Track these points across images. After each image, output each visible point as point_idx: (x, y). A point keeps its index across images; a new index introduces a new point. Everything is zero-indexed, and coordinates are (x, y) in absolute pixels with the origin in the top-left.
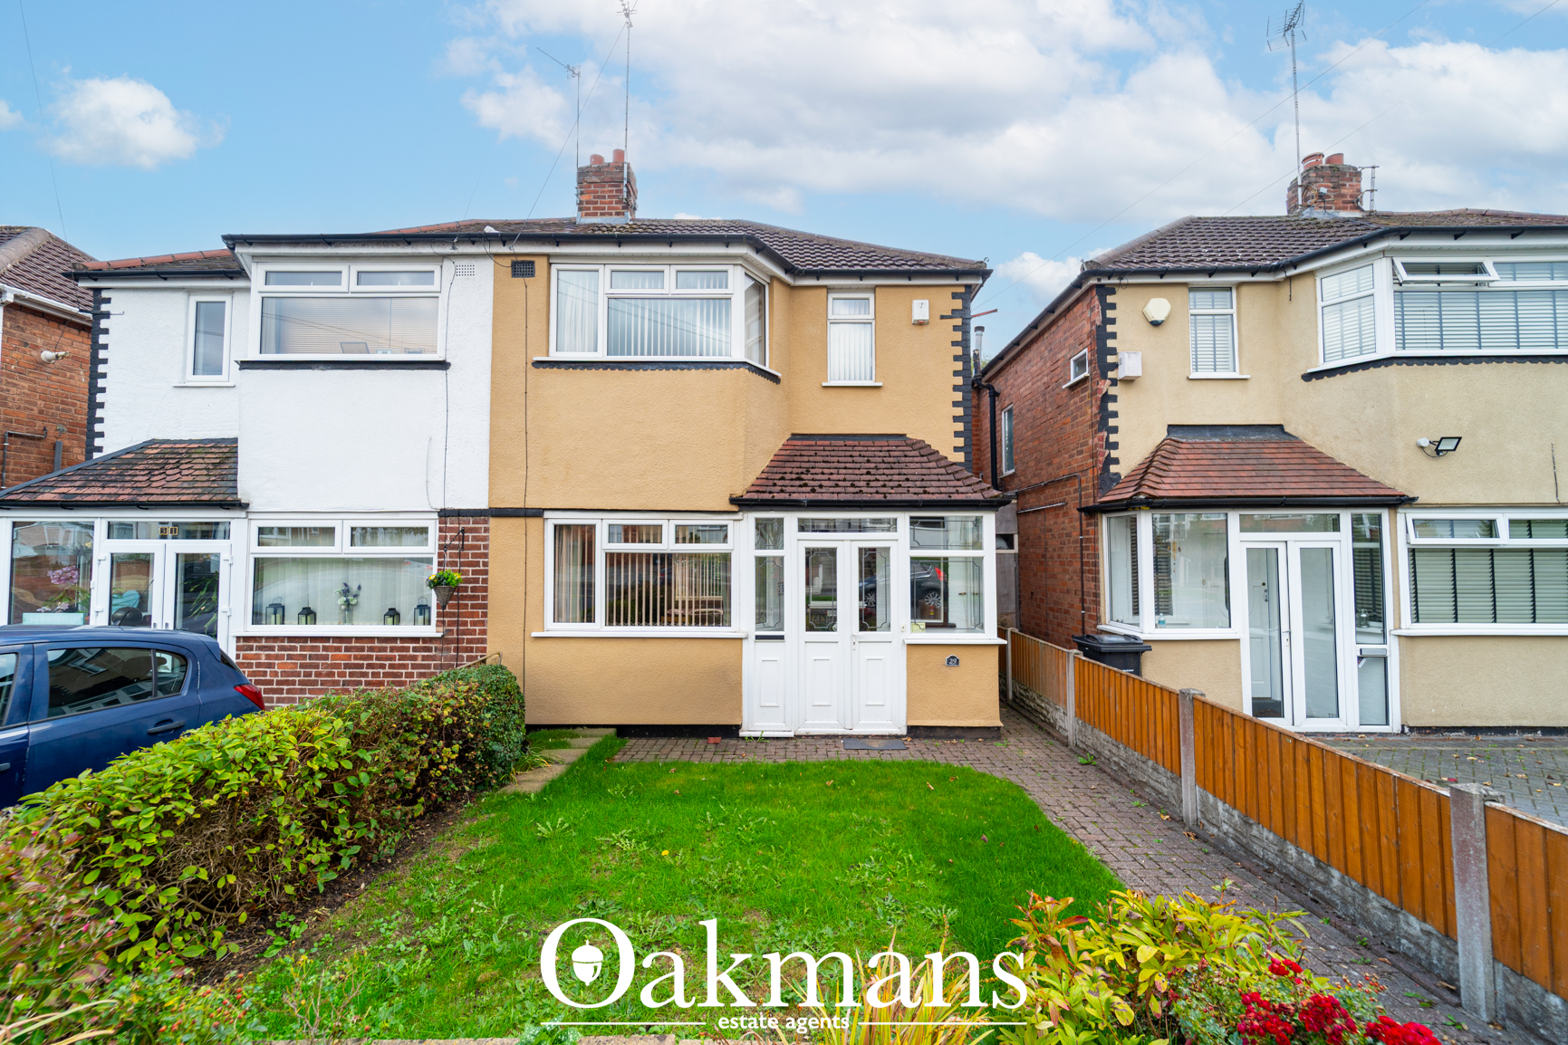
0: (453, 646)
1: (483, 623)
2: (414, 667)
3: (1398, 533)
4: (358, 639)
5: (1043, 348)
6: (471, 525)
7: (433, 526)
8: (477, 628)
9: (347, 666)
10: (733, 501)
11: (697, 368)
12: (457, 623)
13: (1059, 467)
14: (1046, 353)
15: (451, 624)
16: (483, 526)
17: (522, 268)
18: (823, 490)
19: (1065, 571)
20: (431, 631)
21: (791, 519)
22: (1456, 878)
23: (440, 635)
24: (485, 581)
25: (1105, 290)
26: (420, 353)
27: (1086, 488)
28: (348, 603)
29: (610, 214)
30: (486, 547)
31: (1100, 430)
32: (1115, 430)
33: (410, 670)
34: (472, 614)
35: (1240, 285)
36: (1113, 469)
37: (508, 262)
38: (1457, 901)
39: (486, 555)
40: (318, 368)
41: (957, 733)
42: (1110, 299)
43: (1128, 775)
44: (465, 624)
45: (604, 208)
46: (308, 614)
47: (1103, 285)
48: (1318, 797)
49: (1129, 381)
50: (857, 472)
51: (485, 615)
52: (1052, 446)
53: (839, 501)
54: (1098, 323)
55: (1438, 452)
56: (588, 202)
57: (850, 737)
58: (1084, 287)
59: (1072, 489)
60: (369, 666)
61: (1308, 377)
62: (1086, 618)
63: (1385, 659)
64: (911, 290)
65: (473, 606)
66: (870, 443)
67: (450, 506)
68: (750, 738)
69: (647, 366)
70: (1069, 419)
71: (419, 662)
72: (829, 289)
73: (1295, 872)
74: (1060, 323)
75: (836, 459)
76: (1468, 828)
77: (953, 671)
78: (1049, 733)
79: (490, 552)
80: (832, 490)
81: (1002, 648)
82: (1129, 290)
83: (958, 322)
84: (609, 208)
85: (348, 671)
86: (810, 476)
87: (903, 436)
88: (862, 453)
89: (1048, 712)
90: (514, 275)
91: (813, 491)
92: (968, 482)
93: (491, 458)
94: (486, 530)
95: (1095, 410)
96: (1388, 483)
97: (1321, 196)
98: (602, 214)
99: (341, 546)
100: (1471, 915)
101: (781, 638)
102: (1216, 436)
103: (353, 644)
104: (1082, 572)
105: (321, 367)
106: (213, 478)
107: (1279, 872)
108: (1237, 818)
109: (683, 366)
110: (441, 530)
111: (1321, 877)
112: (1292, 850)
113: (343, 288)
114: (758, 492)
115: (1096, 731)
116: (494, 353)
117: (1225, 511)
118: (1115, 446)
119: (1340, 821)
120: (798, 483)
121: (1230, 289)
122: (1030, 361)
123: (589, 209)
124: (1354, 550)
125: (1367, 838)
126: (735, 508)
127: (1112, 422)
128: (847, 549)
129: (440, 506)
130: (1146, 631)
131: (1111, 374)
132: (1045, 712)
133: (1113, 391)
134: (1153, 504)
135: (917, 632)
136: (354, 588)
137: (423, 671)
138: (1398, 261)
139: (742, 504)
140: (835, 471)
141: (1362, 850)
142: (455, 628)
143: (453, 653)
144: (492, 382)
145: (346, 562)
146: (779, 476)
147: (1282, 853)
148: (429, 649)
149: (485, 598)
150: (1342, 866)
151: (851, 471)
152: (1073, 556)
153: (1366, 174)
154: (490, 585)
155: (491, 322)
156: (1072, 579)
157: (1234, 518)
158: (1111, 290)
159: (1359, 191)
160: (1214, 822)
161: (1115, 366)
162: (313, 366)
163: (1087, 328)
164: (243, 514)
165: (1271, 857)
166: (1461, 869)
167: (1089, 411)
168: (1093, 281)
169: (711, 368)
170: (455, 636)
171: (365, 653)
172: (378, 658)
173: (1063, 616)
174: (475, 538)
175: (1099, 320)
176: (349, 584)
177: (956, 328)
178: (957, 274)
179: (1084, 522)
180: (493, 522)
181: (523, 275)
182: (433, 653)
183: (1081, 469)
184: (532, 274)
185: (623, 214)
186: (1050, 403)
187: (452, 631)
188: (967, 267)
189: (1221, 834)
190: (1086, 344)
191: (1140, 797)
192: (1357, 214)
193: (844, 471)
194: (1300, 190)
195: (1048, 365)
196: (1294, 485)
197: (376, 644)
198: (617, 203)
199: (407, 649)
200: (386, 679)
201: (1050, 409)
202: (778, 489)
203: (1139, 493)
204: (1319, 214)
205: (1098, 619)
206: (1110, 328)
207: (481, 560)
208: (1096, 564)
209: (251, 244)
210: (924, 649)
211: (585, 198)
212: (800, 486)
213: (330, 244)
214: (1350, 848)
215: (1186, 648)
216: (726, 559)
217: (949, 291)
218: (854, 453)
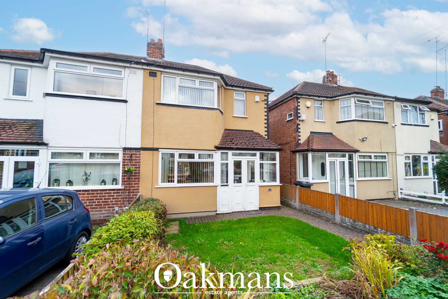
0: (127, 191)
1: (138, 184)
2: (113, 199)
3: (356, 158)
4: (92, 190)
5: (278, 110)
6: (134, 153)
7: (121, 153)
8: (136, 185)
9: (87, 200)
10: (216, 147)
11: (206, 109)
12: (129, 184)
13: (283, 140)
14: (279, 112)
15: (127, 184)
16: (138, 153)
17: (153, 74)
18: (238, 145)
19: (285, 167)
20: (119, 186)
21: (230, 153)
22: (410, 226)
23: (123, 188)
24: (139, 170)
25: (298, 98)
26: (115, 96)
27: (292, 146)
28: (87, 179)
29: (158, 58)
30: (139, 160)
31: (297, 132)
32: (300, 132)
33: (112, 200)
34: (134, 181)
35: (324, 100)
36: (299, 142)
37: (148, 72)
38: (410, 230)
39: (139, 162)
40: (78, 98)
41: (271, 208)
42: (299, 100)
43: (317, 215)
44: (132, 184)
45: (156, 56)
46: (70, 183)
47: (297, 97)
48: (375, 214)
49: (303, 121)
50: (245, 140)
51: (139, 181)
52: (281, 135)
53: (244, 148)
54: (296, 106)
55: (363, 141)
56: (150, 53)
57: (245, 211)
58: (293, 97)
59: (287, 146)
60: (96, 199)
61: (338, 123)
62: (292, 178)
63: (354, 186)
64: (255, 93)
65: (135, 178)
66: (245, 132)
67: (127, 146)
68: (220, 214)
69: (191, 107)
70: (287, 129)
71: (115, 197)
72: (235, 90)
73: (368, 230)
74: (284, 105)
75: (238, 137)
76: (413, 216)
77: (270, 192)
78: (290, 207)
79: (141, 161)
80: (240, 145)
81: (281, 186)
82: (303, 99)
83: (266, 102)
84: (157, 56)
85: (88, 201)
86: (233, 141)
87: (253, 131)
88: (245, 135)
89: (288, 202)
90: (150, 76)
91: (236, 145)
92: (273, 144)
93: (142, 132)
94: (140, 154)
95: (295, 127)
96: (354, 147)
97: (330, 80)
98: (155, 58)
99: (86, 159)
100: (414, 232)
101: (228, 185)
102: (320, 135)
103: (90, 192)
104: (291, 167)
105: (80, 98)
106: (29, 134)
107: (364, 231)
108: (351, 221)
109: (202, 108)
110: (123, 154)
111: (375, 230)
112: (367, 226)
113: (88, 72)
114: (222, 145)
115: (306, 205)
116: (143, 99)
117: (325, 152)
118: (300, 136)
119: (381, 218)
120: (231, 143)
121: (322, 101)
122: (273, 113)
123: (151, 55)
124: (349, 161)
125: (388, 221)
126: (216, 149)
127: (299, 130)
128: (244, 160)
129: (124, 146)
130: (310, 181)
131: (299, 119)
132: (287, 202)
133: (299, 123)
134: (313, 150)
135: (261, 183)
136: (88, 173)
137: (116, 200)
138: (356, 99)
139: (218, 148)
140: (239, 140)
141: (387, 224)
142: (128, 186)
143: (127, 194)
144: (142, 108)
145: (85, 165)
146: (226, 141)
147: (365, 227)
148: (119, 193)
149: (139, 176)
150: (381, 227)
151: (243, 140)
152: (288, 163)
153: (338, 77)
154: (141, 172)
155: (142, 89)
156: (287, 168)
157: (327, 154)
158: (299, 98)
159: (337, 80)
160: (345, 223)
161: (300, 117)
162: (76, 97)
163: (293, 107)
164: (46, 147)
165: (361, 228)
166: (411, 224)
167: (293, 127)
168: (295, 96)
169: (210, 110)
170: (128, 188)
171: (95, 195)
172: (99, 197)
173: (284, 178)
174: (135, 157)
175: (296, 105)
176: (86, 172)
177: (265, 104)
178: (266, 90)
179: (291, 155)
180: (142, 152)
181: (153, 76)
182: (120, 194)
183: (290, 141)
184: (156, 76)
185: (162, 58)
186: (280, 124)
187: (127, 186)
188: (268, 89)
189: (347, 225)
190: (292, 111)
191: (323, 219)
192: (336, 86)
193: (242, 140)
194: (326, 78)
195: (280, 115)
196: (338, 147)
197: (99, 192)
198: (160, 55)
199: (111, 193)
200: (103, 204)
201: (280, 126)
202: (227, 144)
203: (309, 148)
204: (329, 84)
205: (296, 178)
206: (299, 108)
207: (138, 164)
208: (295, 165)
209: (52, 53)
210: (263, 187)
211: (149, 52)
212: (232, 144)
213: (85, 57)
214: (383, 223)
215: (318, 185)
216: (212, 164)
217: (264, 95)
218: (243, 135)
